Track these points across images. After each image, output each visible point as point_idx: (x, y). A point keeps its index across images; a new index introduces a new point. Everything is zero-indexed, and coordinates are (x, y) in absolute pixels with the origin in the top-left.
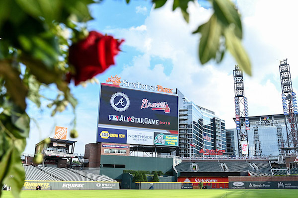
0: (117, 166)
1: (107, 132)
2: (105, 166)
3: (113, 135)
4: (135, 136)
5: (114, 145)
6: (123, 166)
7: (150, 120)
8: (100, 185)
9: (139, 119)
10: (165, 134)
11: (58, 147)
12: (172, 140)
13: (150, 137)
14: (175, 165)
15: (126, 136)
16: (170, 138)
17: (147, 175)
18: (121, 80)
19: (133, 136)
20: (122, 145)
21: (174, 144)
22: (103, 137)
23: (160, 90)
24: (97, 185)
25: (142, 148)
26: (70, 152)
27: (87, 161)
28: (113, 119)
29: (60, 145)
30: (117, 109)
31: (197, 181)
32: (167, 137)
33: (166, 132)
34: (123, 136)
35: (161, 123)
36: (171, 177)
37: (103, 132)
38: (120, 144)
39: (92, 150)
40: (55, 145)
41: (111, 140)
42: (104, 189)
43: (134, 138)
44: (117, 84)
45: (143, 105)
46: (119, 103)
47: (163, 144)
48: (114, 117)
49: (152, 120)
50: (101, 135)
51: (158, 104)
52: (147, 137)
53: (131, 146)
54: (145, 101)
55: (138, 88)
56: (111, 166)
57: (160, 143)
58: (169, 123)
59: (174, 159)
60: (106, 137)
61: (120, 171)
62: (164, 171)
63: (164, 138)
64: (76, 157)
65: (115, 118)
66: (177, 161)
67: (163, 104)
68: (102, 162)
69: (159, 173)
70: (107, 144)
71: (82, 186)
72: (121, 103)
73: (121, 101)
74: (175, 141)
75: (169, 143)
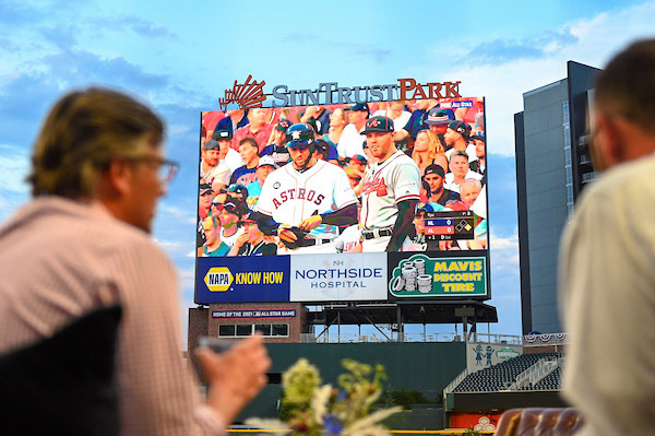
1: (225, 271)
3: (245, 278)
4: (320, 273)
5: (247, 309)
12: (463, 274)
13: (375, 273)
14: (473, 367)
15: (287, 278)
16: (453, 266)
19: (312, 274)
21: (469, 288)
22: (213, 287)
23: (409, 94)
32: (438, 266)
34: (278, 277)
37: (213, 271)
38: (268, 306)
41: (238, 295)
43: (317, 280)
50: (207, 280)
52: (362, 273)
53: (310, 309)
60: (223, 287)
63: (429, 269)
70: (226, 307)
74: (472, 277)
75: (446, 287)
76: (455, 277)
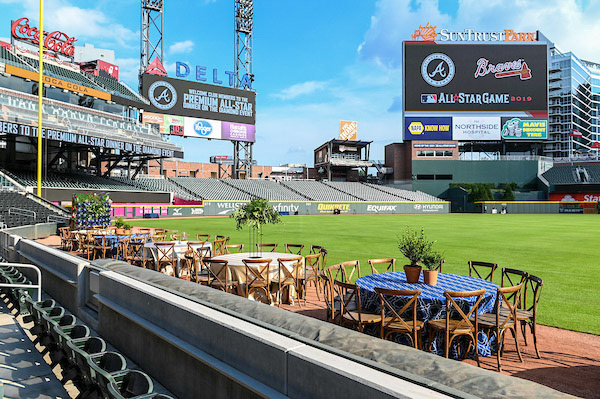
0: (440, 177)
1: (420, 124)
2: (420, 177)
3: (430, 128)
4: (468, 126)
5: (432, 143)
6: (449, 177)
7: (492, 96)
8: (419, 207)
9: (473, 96)
10: (522, 118)
11: (346, 152)
12: (536, 129)
13: (495, 127)
14: (540, 172)
15: (451, 128)
16: (532, 125)
17: (492, 191)
18: (437, 31)
19: (463, 127)
20: (446, 144)
21: (539, 135)
22: (413, 132)
23: (510, 38)
24: (416, 207)
25: (480, 145)
26: (363, 158)
27: (390, 170)
28: (428, 101)
29: (349, 149)
30: (434, 83)
31: (589, 200)
32: (525, 124)
33: (523, 114)
34: (447, 128)
35: (513, 99)
36: (536, 193)
37: (413, 124)
38: (442, 142)
39: (397, 153)
40: (342, 149)
41: (426, 136)
42: (427, 213)
43: (466, 130)
44: (431, 39)
45: (479, 69)
46: (436, 71)
47: (519, 136)
48: (429, 97)
49: (497, 96)
50: (410, 128)
51: (508, 66)
52: (489, 127)
53: (459, 144)
54: (482, 63)
55: (469, 40)
56: (430, 177)
57: (512, 134)
58: (529, 99)
59: (540, 162)
60: (419, 132)
61: (445, 185)
62: (520, 184)
63: (520, 125)
64: (373, 166)
65: (431, 99)
66: (545, 165)
67: (516, 65)
68: (415, 172)
69: (514, 187)
70: (421, 142)
71: (394, 208)
72: (440, 71)
73: (439, 69)
74: (541, 130)
75: (529, 134)
76: (533, 130)
